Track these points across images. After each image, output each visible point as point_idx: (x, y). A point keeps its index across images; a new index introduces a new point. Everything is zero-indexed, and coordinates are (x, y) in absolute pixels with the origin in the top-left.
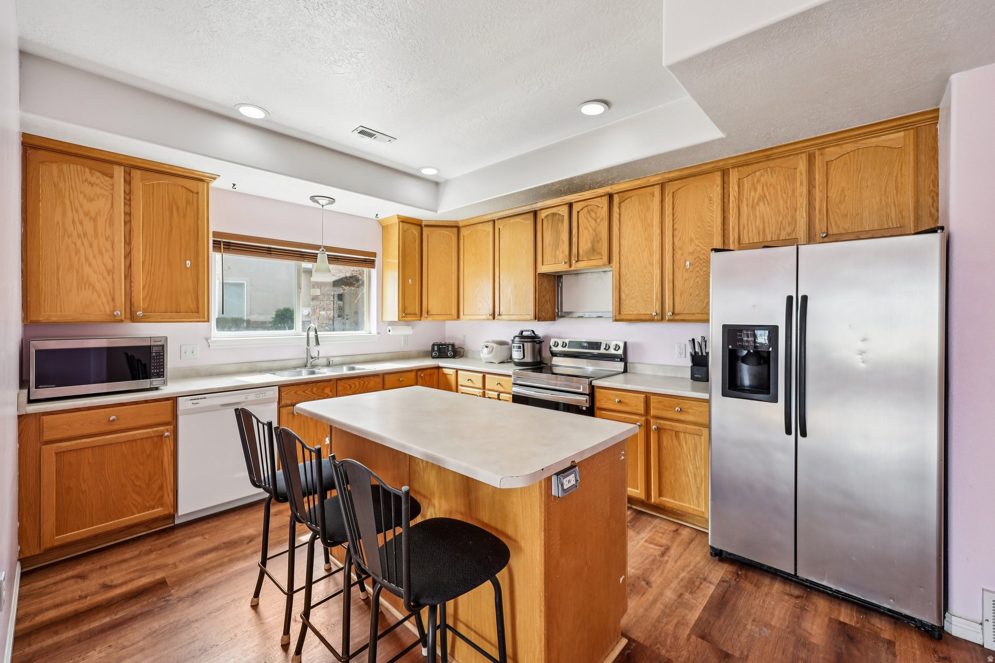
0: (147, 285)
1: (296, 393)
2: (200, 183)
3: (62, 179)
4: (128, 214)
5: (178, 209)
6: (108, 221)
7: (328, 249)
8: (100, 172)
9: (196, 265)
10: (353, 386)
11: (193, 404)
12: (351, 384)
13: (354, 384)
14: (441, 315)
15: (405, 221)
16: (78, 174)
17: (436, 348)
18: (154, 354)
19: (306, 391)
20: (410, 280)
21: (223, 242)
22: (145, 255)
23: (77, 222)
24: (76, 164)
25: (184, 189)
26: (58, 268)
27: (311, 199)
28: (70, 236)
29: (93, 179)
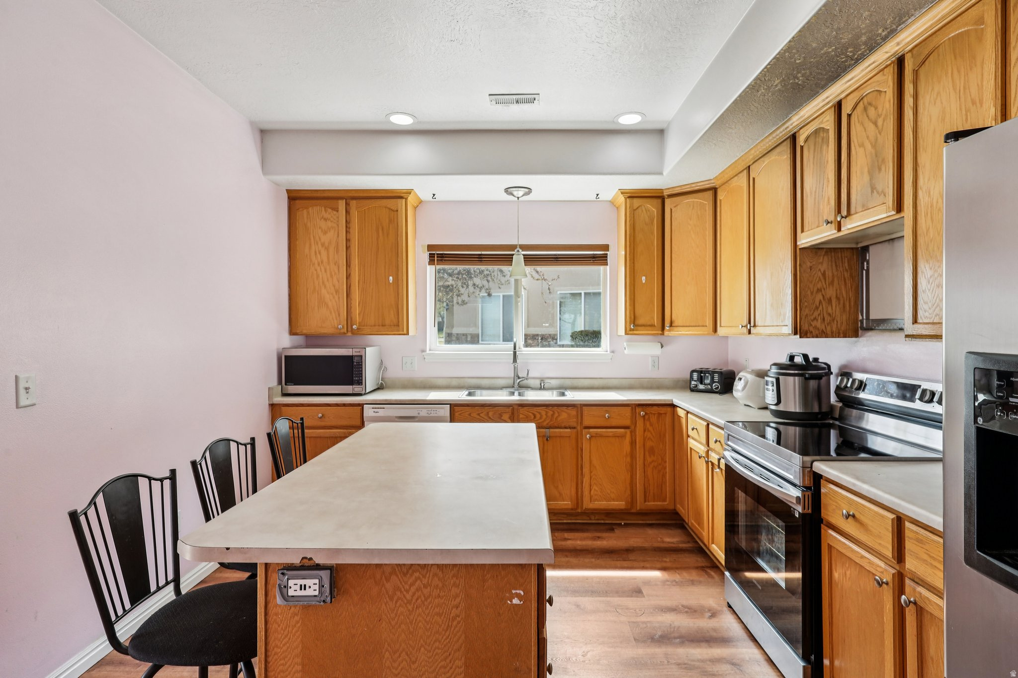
0: (361, 302)
1: (470, 415)
2: (399, 200)
3: (309, 220)
4: (348, 240)
5: (383, 229)
6: (336, 249)
7: (524, 247)
8: (330, 208)
9: (396, 280)
10: (538, 416)
11: (374, 412)
12: (535, 413)
13: (540, 413)
14: (689, 326)
15: (633, 196)
16: (318, 213)
17: (695, 375)
18: (355, 363)
19: (481, 415)
20: (644, 278)
21: (437, 254)
22: (359, 276)
23: (318, 252)
24: (317, 206)
25: (387, 209)
26: (307, 291)
27: (505, 192)
28: (314, 264)
29: (326, 215)
